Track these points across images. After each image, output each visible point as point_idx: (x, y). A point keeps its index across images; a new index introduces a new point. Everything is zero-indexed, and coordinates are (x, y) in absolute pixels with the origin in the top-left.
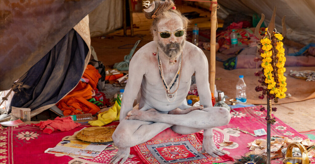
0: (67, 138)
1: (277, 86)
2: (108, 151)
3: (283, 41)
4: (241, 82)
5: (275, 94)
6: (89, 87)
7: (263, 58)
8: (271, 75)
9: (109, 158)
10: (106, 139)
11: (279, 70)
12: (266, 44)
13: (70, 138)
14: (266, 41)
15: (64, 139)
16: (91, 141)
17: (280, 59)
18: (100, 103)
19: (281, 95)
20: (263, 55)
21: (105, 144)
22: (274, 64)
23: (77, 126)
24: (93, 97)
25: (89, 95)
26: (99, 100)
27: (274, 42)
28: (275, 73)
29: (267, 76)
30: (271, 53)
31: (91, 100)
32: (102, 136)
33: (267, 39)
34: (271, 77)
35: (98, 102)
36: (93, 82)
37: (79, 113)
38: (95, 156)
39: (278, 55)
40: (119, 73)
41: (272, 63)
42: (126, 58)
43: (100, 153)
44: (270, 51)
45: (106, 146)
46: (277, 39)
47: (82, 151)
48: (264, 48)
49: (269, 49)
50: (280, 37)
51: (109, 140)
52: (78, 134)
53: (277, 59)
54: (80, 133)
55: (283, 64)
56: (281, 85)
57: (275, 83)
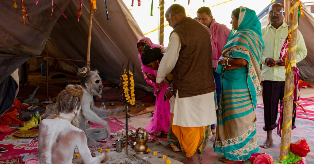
0: (8, 136)
1: (131, 99)
2: (35, 141)
3: (133, 76)
4: (103, 106)
5: (130, 103)
6: (16, 109)
7: (124, 84)
8: (128, 93)
9: (36, 145)
10: (32, 136)
11: (131, 91)
12: (125, 77)
13: (10, 136)
14: (125, 76)
15: (6, 137)
16: (24, 137)
17: (132, 85)
18: (22, 119)
19: (133, 103)
20: (123, 83)
21: (32, 138)
22: (129, 87)
23: (12, 130)
24: (18, 116)
25: (16, 114)
26: (21, 117)
27: (129, 76)
28: (129, 92)
29: (126, 93)
30: (127, 82)
31: (17, 117)
32: (30, 134)
33: (125, 75)
34: (128, 94)
35: (20, 118)
36: (18, 107)
37: (11, 124)
38: (27, 144)
39: (131, 83)
40: (28, 105)
41: (128, 87)
42: (31, 97)
43: (30, 142)
44: (127, 81)
45: (33, 139)
46: (130, 75)
47: (19, 142)
48: (124, 79)
49: (126, 80)
50: (131, 74)
51: (34, 136)
52: (15, 133)
53: (131, 85)
54: (16, 132)
55: (133, 88)
56: (132, 98)
57: (130, 97)
